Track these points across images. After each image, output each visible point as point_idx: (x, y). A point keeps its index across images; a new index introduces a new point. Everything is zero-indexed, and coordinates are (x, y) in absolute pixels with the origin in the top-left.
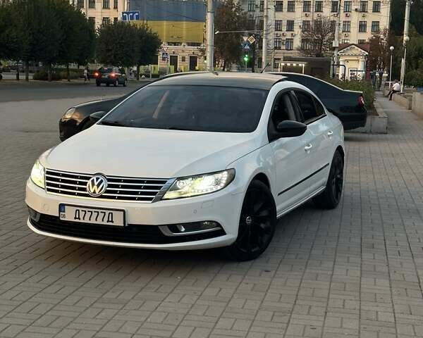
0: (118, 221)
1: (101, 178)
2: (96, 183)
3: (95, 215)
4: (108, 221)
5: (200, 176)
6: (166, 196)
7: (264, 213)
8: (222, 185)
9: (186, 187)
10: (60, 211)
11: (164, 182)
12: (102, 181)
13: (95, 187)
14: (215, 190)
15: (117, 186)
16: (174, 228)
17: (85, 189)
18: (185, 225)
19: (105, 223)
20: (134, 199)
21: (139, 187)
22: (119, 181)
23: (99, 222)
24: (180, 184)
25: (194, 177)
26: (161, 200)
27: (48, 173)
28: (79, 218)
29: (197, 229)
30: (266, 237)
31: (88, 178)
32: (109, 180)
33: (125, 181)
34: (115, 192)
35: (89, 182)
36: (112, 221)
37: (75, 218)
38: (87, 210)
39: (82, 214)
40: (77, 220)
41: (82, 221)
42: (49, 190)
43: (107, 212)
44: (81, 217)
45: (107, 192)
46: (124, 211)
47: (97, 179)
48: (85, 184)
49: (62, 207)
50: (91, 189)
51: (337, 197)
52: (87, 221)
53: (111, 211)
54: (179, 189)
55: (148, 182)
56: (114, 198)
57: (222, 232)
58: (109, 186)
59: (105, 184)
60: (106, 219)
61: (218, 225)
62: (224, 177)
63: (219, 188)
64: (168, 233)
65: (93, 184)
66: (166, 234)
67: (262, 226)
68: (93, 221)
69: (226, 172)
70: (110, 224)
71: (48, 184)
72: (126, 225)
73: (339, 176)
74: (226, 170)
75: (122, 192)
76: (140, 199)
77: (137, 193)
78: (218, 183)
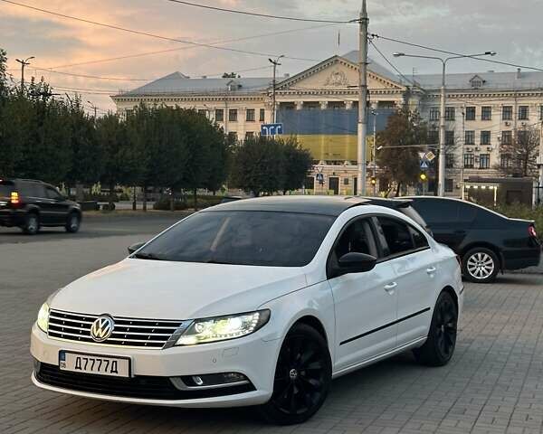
0: (123, 372)
2: (101, 326)
3: (97, 363)
4: (112, 371)
5: (224, 317)
6: (181, 341)
7: (316, 366)
8: (252, 329)
9: (207, 331)
10: (60, 359)
11: (178, 325)
12: (108, 323)
13: (100, 330)
14: (241, 334)
15: (125, 329)
16: (188, 380)
17: (88, 333)
18: (203, 376)
19: (108, 373)
20: (142, 344)
21: (149, 331)
22: (128, 323)
23: (102, 372)
24: (198, 327)
25: (216, 319)
26: (174, 346)
27: (52, 314)
28: (80, 368)
29: (219, 382)
30: (318, 396)
31: (93, 320)
32: (116, 322)
33: (134, 323)
34: (122, 336)
35: (94, 324)
36: (116, 372)
37: (76, 368)
38: (95, 358)
39: (83, 362)
40: (78, 370)
41: (83, 371)
42: (51, 334)
43: (111, 360)
44: (83, 367)
45: (113, 336)
46: (129, 359)
47: (103, 320)
48: (89, 326)
49: (62, 354)
50: (96, 331)
51: (446, 351)
52: (88, 371)
53: (115, 360)
54: (197, 333)
55: (161, 324)
56: (120, 343)
57: (250, 387)
58: (116, 329)
59: (111, 326)
60: (109, 369)
61: (246, 378)
62: (254, 319)
63: (247, 332)
64: (181, 386)
65: (97, 328)
66: (179, 388)
67: (312, 381)
68: (95, 372)
69: (257, 314)
70: (114, 374)
71: (51, 327)
72: (133, 376)
73: (450, 325)
74: (258, 311)
75: (129, 337)
76: (149, 345)
77: (145, 338)
78: (246, 326)
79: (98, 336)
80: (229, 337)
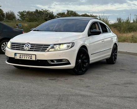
0: (34, 59)
1: (29, 44)
2: (27, 46)
3: (26, 56)
6: (50, 50)
9: (57, 47)
10: (15, 55)
12: (29, 45)
13: (27, 47)
15: (34, 47)
16: (52, 61)
17: (23, 48)
18: (56, 60)
19: (29, 59)
20: (39, 51)
21: (41, 47)
22: (35, 45)
23: (27, 59)
24: (55, 47)
26: (48, 51)
27: (12, 43)
29: (61, 62)
31: (24, 45)
32: (31, 45)
33: (37, 45)
34: (33, 49)
35: (25, 46)
36: (32, 59)
39: (22, 56)
40: (20, 58)
41: (22, 59)
42: (12, 49)
43: (30, 55)
44: (22, 58)
45: (30, 49)
46: (36, 55)
47: (27, 44)
50: (25, 48)
55: (44, 45)
56: (32, 51)
57: (69, 63)
58: (31, 47)
59: (30, 46)
61: (68, 61)
62: (71, 45)
63: (69, 48)
64: (50, 63)
65: (26, 46)
68: (25, 59)
70: (31, 59)
71: (12, 47)
72: (36, 60)
74: (71, 43)
75: (35, 49)
76: (41, 51)
77: (40, 49)
78: (68, 46)
79: (26, 49)
80: (63, 49)
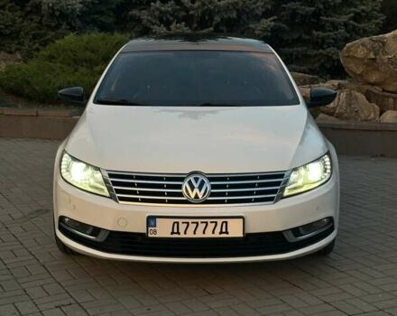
0: (235, 231)
1: (201, 178)
2: (196, 185)
3: (202, 226)
4: (221, 233)
10: (148, 226)
13: (196, 190)
15: (224, 187)
16: (296, 231)
17: (180, 195)
19: (217, 235)
20: (248, 201)
21: (253, 186)
22: (224, 179)
23: (209, 235)
26: (282, 198)
28: (178, 233)
31: (182, 179)
32: (211, 179)
33: (232, 179)
34: (223, 195)
35: (185, 184)
36: (227, 233)
39: (182, 226)
40: (175, 236)
41: (183, 236)
43: (220, 221)
44: (182, 232)
45: (212, 195)
47: (196, 180)
48: (180, 187)
49: (151, 220)
52: (190, 234)
53: (224, 220)
55: (262, 178)
56: (222, 202)
58: (214, 187)
59: (207, 185)
60: (218, 229)
64: (291, 238)
66: (289, 241)
68: (199, 234)
75: (231, 194)
76: (257, 201)
77: (251, 193)
79: (196, 197)
